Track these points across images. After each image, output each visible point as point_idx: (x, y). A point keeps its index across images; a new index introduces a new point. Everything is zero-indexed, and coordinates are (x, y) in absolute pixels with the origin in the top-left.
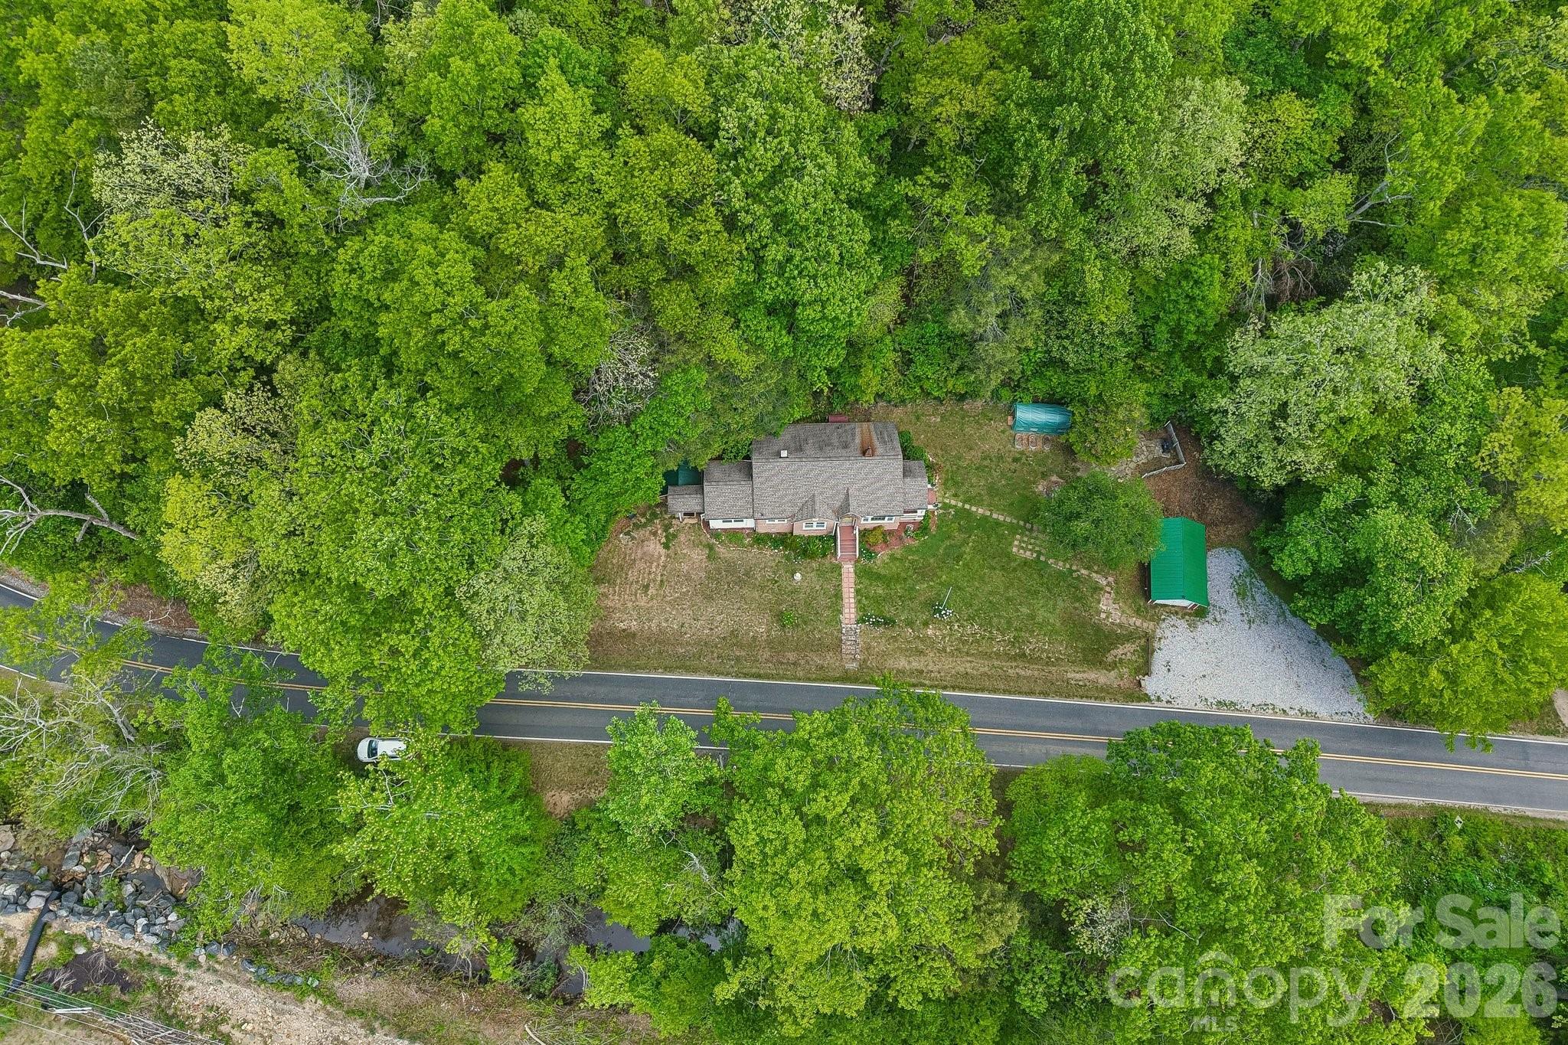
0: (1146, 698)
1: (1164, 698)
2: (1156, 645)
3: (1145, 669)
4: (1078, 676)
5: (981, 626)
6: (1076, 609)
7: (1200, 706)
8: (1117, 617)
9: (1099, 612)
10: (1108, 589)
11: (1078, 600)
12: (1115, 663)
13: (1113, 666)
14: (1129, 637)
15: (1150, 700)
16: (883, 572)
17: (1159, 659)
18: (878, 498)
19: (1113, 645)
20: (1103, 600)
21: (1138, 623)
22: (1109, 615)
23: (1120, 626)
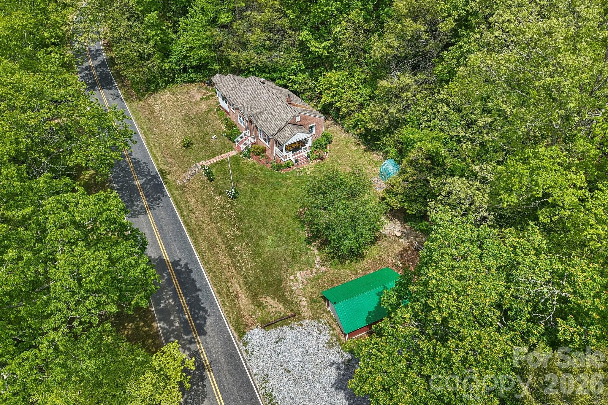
0: (241, 333)
1: (248, 347)
2: (293, 324)
3: (267, 325)
4: (236, 286)
5: (237, 216)
6: (285, 259)
7: (257, 379)
8: (297, 287)
9: (292, 274)
10: (314, 271)
11: (293, 257)
12: (262, 304)
13: (259, 304)
14: (287, 302)
15: (241, 337)
16: (242, 166)
17: (282, 331)
18: (270, 122)
19: (274, 296)
20: (303, 273)
21: (302, 303)
22: (295, 280)
23: (292, 292)
